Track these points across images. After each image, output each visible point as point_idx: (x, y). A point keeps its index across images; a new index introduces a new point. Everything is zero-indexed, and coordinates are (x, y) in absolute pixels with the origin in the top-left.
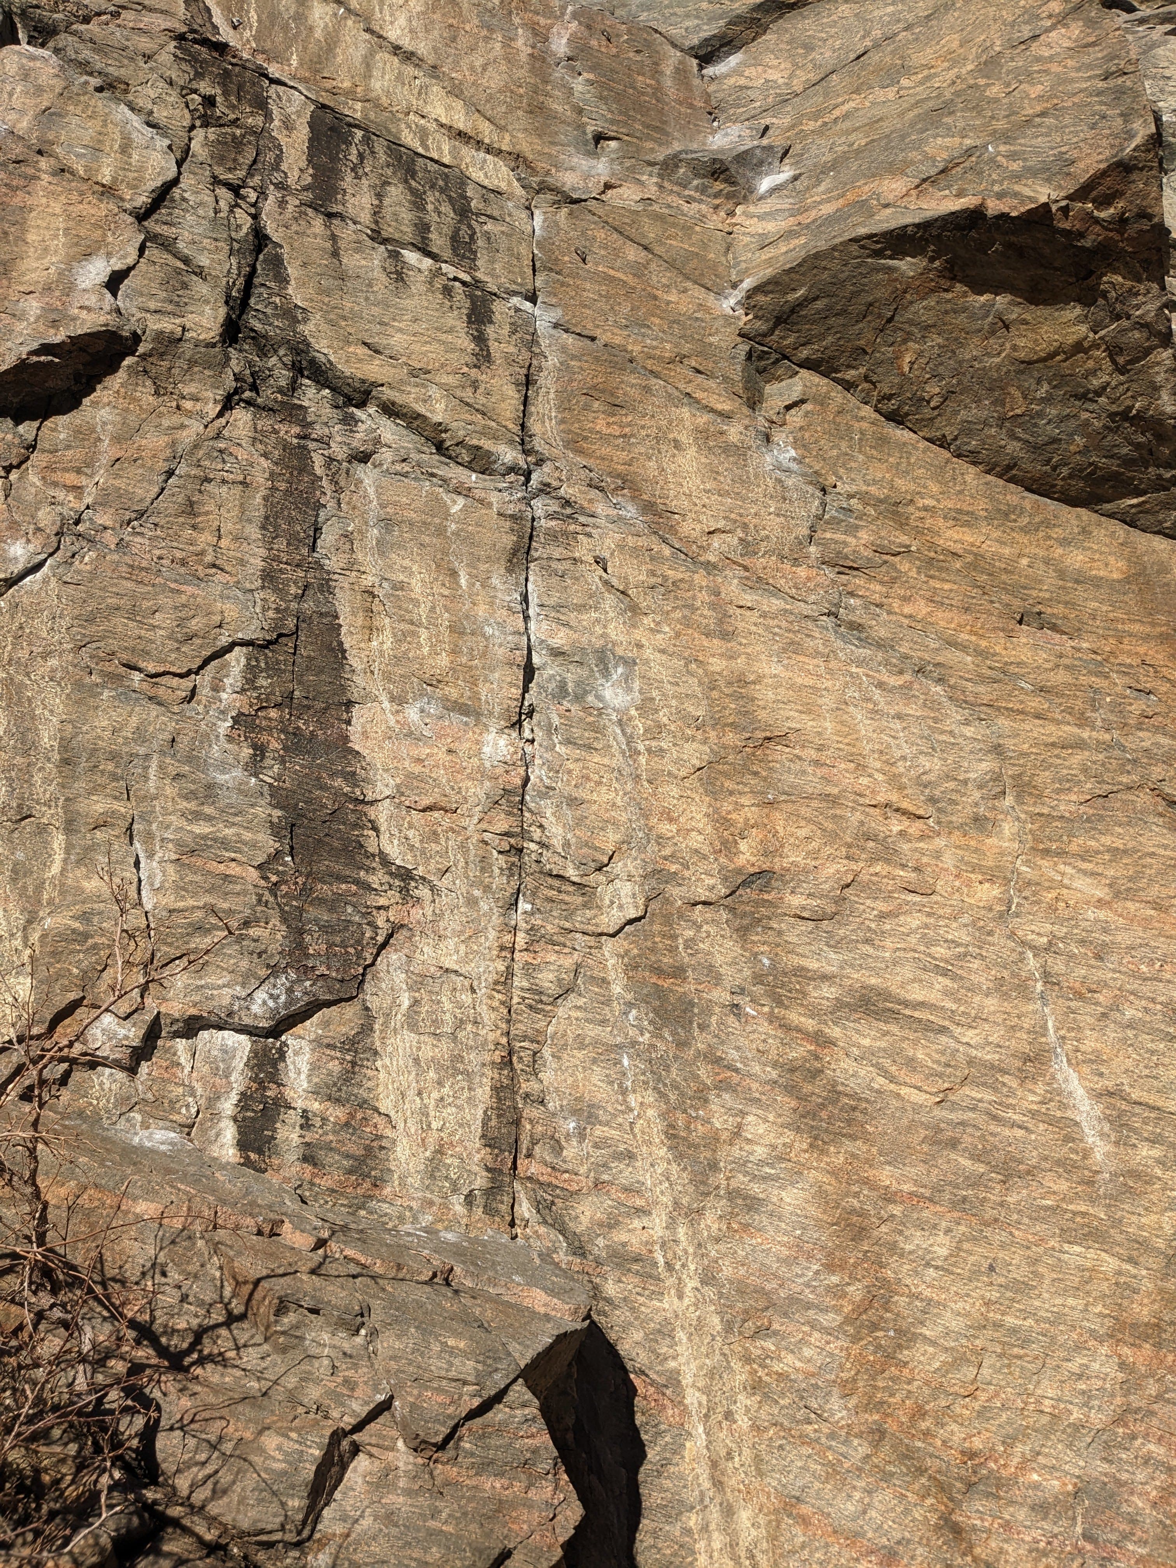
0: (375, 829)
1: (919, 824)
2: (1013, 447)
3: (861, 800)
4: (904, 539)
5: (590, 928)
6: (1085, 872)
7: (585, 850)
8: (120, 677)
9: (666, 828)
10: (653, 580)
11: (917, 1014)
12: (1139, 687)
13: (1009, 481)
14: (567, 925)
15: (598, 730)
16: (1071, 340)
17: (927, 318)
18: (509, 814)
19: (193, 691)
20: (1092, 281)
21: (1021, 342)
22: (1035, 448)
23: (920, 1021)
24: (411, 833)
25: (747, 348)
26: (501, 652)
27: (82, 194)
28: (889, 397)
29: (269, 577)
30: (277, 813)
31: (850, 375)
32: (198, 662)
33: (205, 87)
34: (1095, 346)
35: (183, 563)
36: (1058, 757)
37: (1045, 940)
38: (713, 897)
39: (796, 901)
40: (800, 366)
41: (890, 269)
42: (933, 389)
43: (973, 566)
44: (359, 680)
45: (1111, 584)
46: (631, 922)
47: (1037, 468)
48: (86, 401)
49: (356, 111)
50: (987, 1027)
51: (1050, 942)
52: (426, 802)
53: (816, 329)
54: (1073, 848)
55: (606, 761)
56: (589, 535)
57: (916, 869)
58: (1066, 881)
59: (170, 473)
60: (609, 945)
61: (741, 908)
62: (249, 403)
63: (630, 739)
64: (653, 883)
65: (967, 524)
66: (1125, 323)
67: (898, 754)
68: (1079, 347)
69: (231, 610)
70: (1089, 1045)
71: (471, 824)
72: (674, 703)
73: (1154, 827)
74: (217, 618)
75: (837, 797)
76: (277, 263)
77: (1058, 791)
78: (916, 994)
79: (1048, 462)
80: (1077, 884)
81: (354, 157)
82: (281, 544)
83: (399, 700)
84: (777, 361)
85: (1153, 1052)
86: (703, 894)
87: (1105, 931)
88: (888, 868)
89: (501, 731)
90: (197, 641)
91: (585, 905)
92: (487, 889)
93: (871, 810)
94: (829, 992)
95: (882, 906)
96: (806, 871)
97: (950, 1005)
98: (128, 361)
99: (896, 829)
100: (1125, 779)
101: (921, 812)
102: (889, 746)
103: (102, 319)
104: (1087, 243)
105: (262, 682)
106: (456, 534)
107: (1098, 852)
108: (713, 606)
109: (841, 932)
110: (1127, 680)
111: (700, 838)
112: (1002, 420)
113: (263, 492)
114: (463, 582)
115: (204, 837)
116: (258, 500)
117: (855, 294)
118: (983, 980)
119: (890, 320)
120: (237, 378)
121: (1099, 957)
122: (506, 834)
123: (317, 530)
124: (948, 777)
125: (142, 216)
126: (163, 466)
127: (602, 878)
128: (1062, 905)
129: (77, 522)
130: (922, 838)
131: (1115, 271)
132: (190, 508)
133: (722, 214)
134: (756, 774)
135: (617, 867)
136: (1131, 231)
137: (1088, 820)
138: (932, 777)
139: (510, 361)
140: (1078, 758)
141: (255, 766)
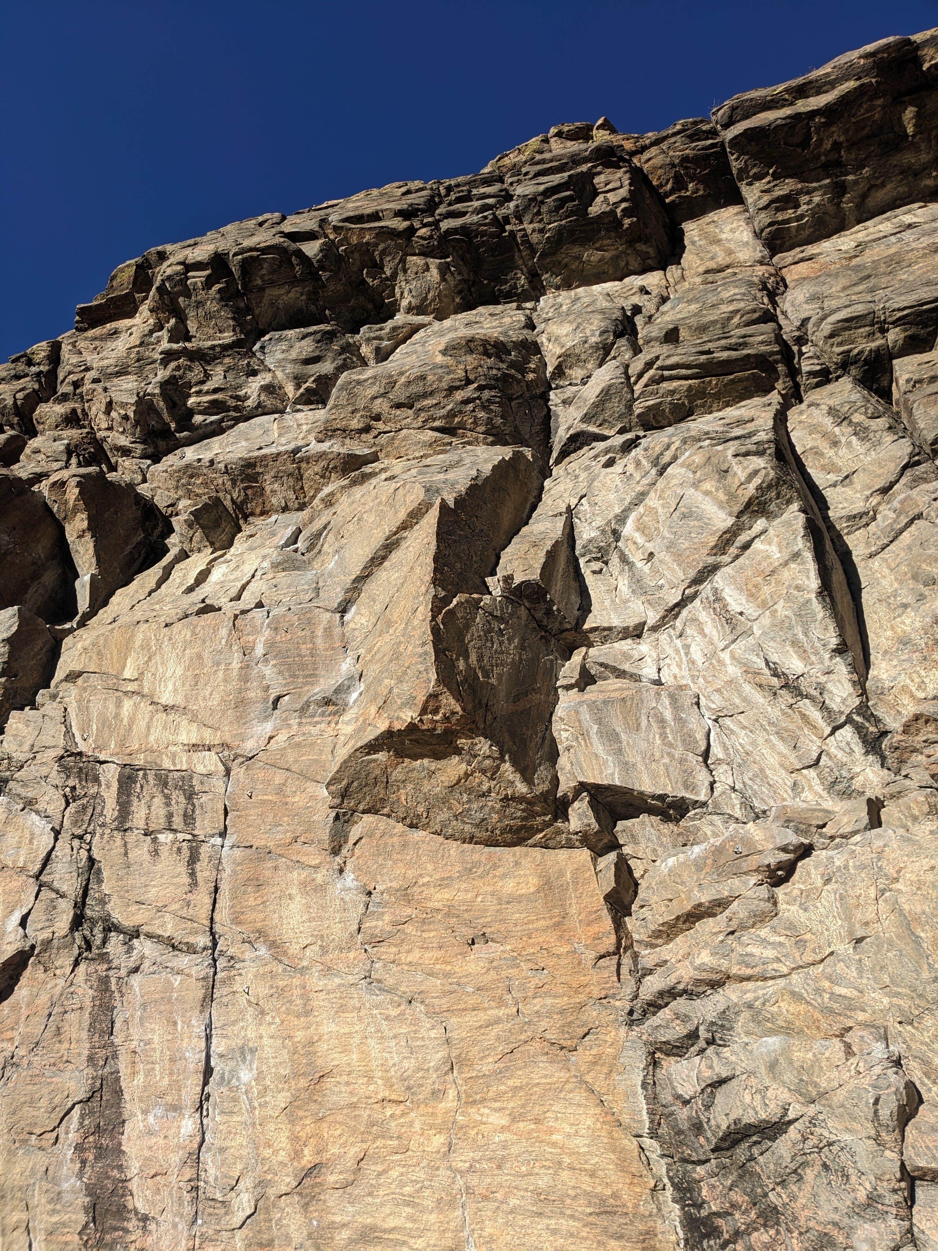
0: (132, 1195)
1: (402, 1107)
2: (467, 828)
3: (370, 1101)
4: (409, 911)
5: (229, 1227)
6: (495, 1110)
7: (225, 1180)
8: (27, 1140)
9: (267, 1152)
10: (272, 991)
11: (391, 1236)
12: (537, 967)
13: (476, 843)
14: (218, 1228)
15: (235, 1100)
16: (462, 772)
17: (401, 777)
18: (192, 1167)
19: (57, 1138)
20: (454, 745)
21: (443, 779)
22: (477, 826)
23: (392, 1240)
24: (147, 1193)
25: (334, 814)
26: (192, 1066)
27: (11, 877)
28: (405, 818)
29: (91, 1059)
30: (88, 1199)
31: (386, 811)
32: (58, 1121)
33: (71, 783)
34: (473, 772)
35: (54, 1065)
36: (483, 1034)
37: (467, 1165)
38: (288, 1190)
39: (332, 1179)
40: (363, 813)
41: (375, 761)
42: (421, 809)
43: (448, 915)
44: (128, 1106)
45: (528, 898)
46: (249, 1217)
47: (484, 835)
48: (16, 988)
49: (140, 760)
50: (429, 1234)
51: (471, 1166)
52: (153, 1172)
53: (360, 795)
54: (491, 1094)
55: (239, 1119)
56: (240, 975)
57: (399, 1137)
58: (484, 1119)
59: (50, 1015)
60: (239, 1234)
61: (305, 1192)
62: (86, 959)
63: (250, 1101)
64: (259, 1189)
65: (447, 886)
66: (480, 758)
67: (391, 1062)
68: (467, 775)
69: (72, 1085)
70: (488, 1231)
71: (173, 1179)
72: (273, 1070)
73: (541, 1065)
74: (66, 1093)
75: (356, 1103)
76: (99, 870)
77: (481, 1059)
78: (391, 1223)
79: (487, 830)
80: (490, 1120)
81: (138, 790)
82: (96, 1038)
83: (145, 1112)
84: (352, 815)
85: (522, 1227)
86: (284, 1189)
87: (505, 1148)
88: (383, 1142)
89: (190, 1116)
90: (58, 1109)
91: (226, 1214)
92: (182, 1216)
93: (375, 1106)
94: (345, 1234)
95: (379, 1168)
96: (339, 1157)
97: (409, 1225)
98: (32, 959)
99: (388, 1114)
100: (523, 1037)
101: (402, 1099)
102: (387, 1060)
103: (16, 947)
104: (439, 731)
105: (86, 1122)
106: (176, 999)
107: (506, 1093)
108: (302, 996)
109: (356, 1192)
110: (530, 965)
111: (284, 1153)
112: (456, 817)
113: (90, 1009)
114: (179, 1027)
115: (56, 1223)
116: (87, 1015)
117: (367, 776)
118: (429, 1203)
119: (387, 782)
120: (79, 948)
121: (499, 1167)
122: (190, 1180)
123: (113, 1023)
124: (419, 1069)
125: (37, 877)
126: (47, 1012)
127: (233, 1194)
128: (480, 1136)
129: (12, 1058)
130: (403, 1114)
131: (460, 738)
132: (58, 1031)
133: (333, 725)
134: (315, 1101)
135: (241, 1186)
136: (454, 720)
137: (500, 1073)
138: (409, 1073)
139: (207, 881)
140: (496, 1030)
141: (80, 1174)
